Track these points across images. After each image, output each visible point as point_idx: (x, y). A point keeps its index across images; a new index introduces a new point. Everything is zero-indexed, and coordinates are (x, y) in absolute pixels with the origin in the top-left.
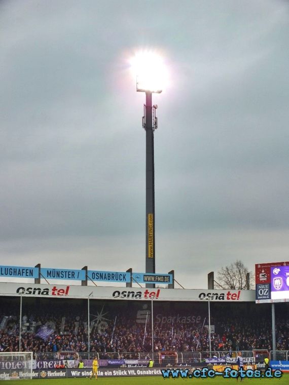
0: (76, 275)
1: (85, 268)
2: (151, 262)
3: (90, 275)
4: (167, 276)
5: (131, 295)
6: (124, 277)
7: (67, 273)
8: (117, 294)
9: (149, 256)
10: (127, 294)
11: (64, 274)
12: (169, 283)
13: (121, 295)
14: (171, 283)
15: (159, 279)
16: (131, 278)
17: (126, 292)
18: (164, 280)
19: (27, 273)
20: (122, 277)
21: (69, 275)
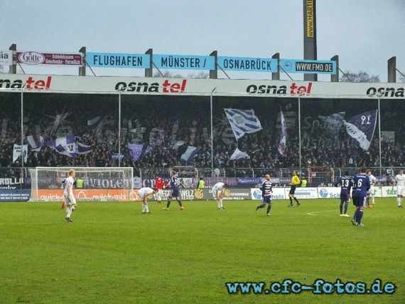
0: (201, 64)
1: (214, 54)
2: (311, 44)
3: (220, 63)
4: (328, 64)
5: (272, 90)
6: (268, 65)
7: (189, 61)
8: (252, 89)
9: (308, 36)
10: (266, 89)
11: (185, 61)
12: (332, 73)
13: (258, 90)
14: (334, 72)
15: (318, 67)
16: (278, 66)
17: (265, 86)
18: (324, 68)
19: (134, 61)
20: (265, 65)
21: (192, 63)
